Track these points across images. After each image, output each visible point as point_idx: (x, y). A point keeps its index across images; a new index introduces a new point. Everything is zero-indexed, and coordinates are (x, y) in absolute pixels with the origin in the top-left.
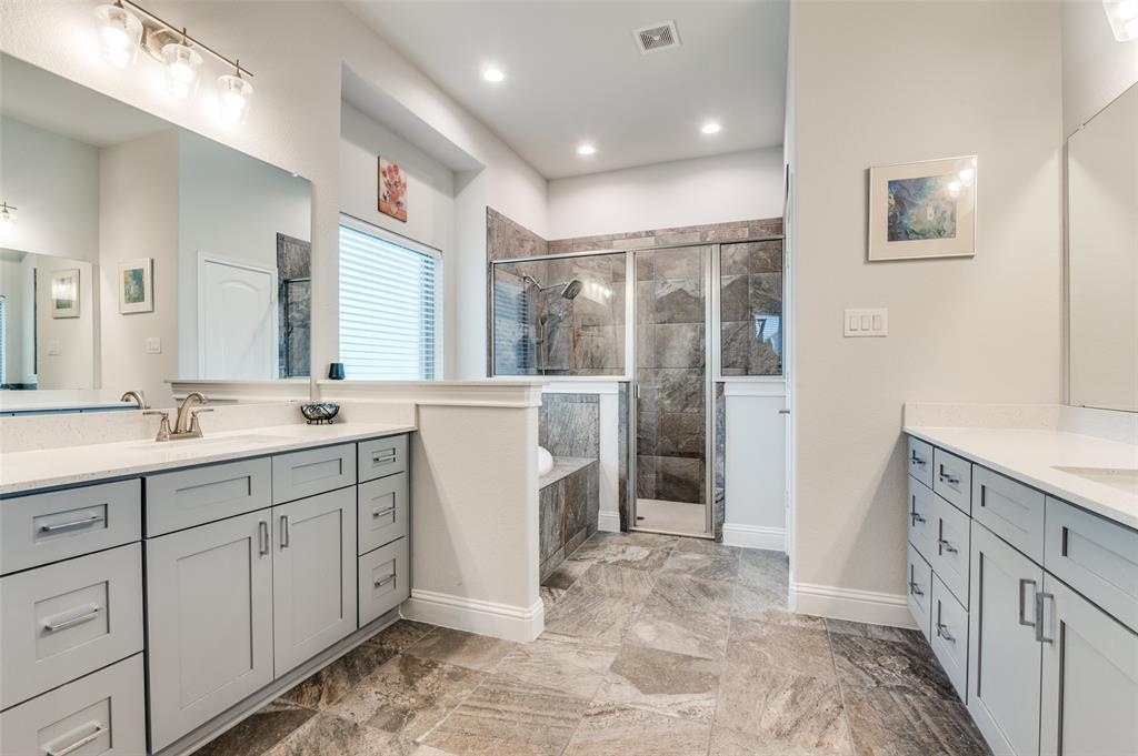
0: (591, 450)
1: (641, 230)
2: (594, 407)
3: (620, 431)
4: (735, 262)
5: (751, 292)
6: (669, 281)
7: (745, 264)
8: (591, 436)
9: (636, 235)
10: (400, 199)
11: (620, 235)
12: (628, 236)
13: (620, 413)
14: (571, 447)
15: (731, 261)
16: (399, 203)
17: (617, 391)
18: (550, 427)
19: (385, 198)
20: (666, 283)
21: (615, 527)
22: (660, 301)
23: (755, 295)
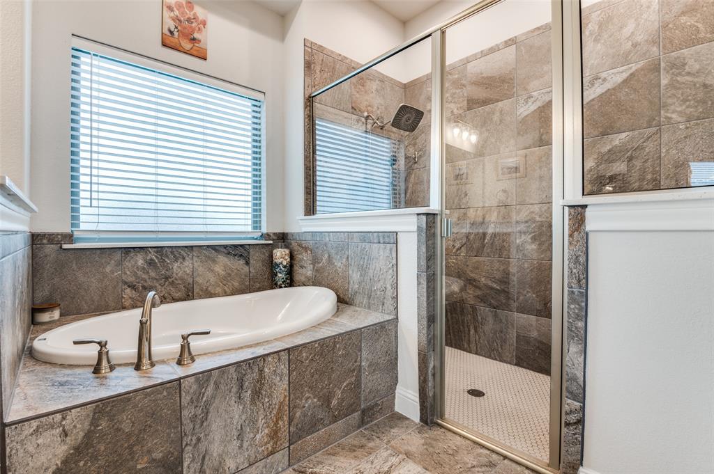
0: (389, 303)
1: (498, 42)
2: (391, 250)
3: (419, 283)
4: (635, 45)
5: (664, 81)
6: (535, 94)
7: (655, 42)
8: (389, 287)
9: (492, 50)
10: (196, 35)
11: (475, 55)
12: (484, 54)
13: (419, 258)
14: (369, 298)
15: (629, 45)
16: (194, 39)
17: (415, 228)
18: (350, 272)
19: (171, 33)
20: (530, 97)
21: (414, 414)
22: (524, 121)
23: (673, 85)
